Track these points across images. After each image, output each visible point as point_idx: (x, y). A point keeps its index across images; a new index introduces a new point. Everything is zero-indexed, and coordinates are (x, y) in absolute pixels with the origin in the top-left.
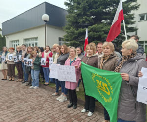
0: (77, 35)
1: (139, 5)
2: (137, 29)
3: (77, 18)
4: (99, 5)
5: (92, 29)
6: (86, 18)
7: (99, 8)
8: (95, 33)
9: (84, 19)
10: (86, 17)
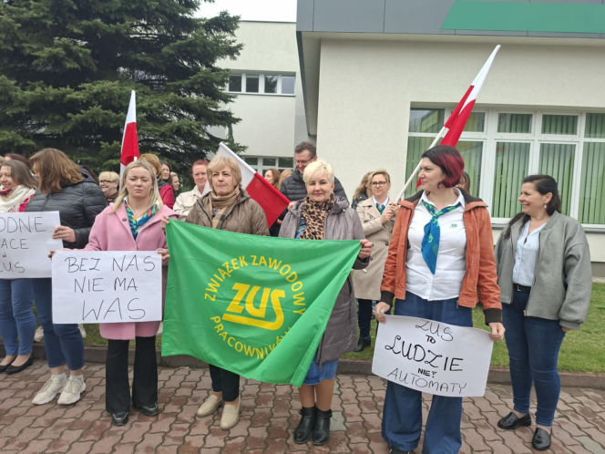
0: (24, 110)
1: (240, 46)
2: (238, 120)
3: (21, 36)
4: (119, 11)
5: (96, 95)
6: (66, 48)
7: (122, 21)
8: (110, 112)
9: (59, 50)
10: (64, 39)
